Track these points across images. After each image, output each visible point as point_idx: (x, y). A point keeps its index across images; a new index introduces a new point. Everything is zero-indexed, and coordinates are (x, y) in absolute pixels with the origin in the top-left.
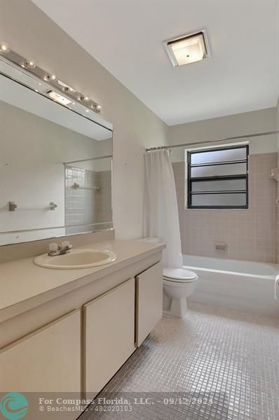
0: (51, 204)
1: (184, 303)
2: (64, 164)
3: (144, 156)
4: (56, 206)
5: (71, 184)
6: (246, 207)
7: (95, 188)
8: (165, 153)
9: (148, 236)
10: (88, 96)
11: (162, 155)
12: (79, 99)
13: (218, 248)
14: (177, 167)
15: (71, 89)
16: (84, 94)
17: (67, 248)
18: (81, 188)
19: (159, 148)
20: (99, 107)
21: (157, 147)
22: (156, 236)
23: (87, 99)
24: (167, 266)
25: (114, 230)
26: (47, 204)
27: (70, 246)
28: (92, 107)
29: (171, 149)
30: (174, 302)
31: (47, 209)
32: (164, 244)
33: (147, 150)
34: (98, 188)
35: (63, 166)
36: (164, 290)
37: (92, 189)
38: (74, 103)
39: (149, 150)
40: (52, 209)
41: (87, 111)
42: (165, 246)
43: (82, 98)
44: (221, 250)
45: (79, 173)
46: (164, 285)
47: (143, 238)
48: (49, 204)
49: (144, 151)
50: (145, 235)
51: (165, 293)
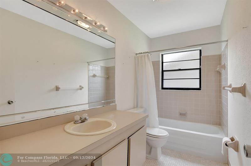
0: (80, 86)
1: (159, 151)
2: (88, 63)
3: (135, 58)
4: (83, 88)
5: (92, 74)
6: (199, 89)
7: (106, 76)
8: (148, 56)
9: (137, 107)
10: (99, 22)
11: (146, 57)
12: (94, 24)
13: (181, 114)
14: (155, 64)
15: (89, 18)
16: (97, 21)
17: (85, 119)
18: (98, 77)
19: (144, 53)
20: (106, 29)
21: (143, 52)
22: (142, 107)
23: (98, 24)
24: (149, 126)
25: (116, 104)
26: (78, 87)
27: (87, 118)
28: (102, 29)
29: (151, 53)
30: (153, 150)
31: (78, 89)
32: (147, 114)
33: (136, 54)
34: (108, 77)
35: (87, 64)
36: (147, 142)
37: (104, 77)
38: (91, 27)
39: (138, 54)
40: (81, 89)
41: (99, 31)
42: (147, 116)
43: (96, 23)
44: (183, 116)
45: (96, 68)
46: (147, 138)
47: (134, 108)
48: (79, 86)
49: (135, 55)
50: (135, 106)
51: (148, 143)
